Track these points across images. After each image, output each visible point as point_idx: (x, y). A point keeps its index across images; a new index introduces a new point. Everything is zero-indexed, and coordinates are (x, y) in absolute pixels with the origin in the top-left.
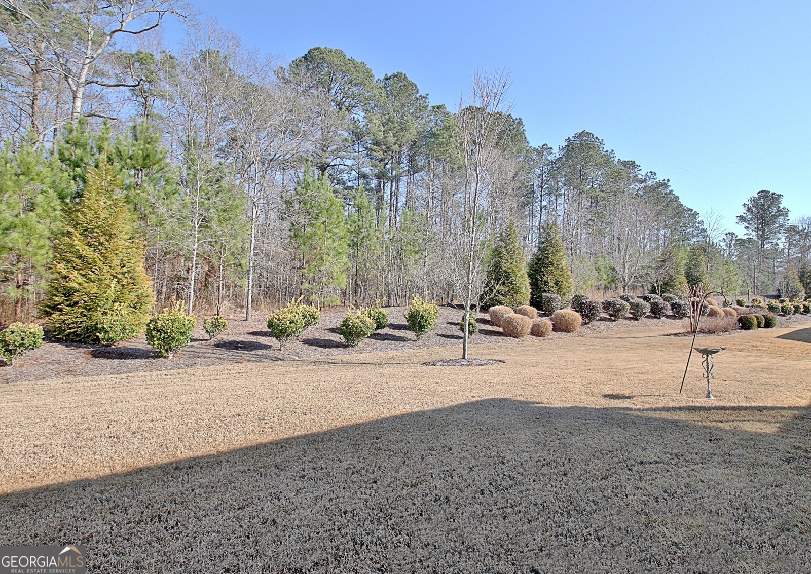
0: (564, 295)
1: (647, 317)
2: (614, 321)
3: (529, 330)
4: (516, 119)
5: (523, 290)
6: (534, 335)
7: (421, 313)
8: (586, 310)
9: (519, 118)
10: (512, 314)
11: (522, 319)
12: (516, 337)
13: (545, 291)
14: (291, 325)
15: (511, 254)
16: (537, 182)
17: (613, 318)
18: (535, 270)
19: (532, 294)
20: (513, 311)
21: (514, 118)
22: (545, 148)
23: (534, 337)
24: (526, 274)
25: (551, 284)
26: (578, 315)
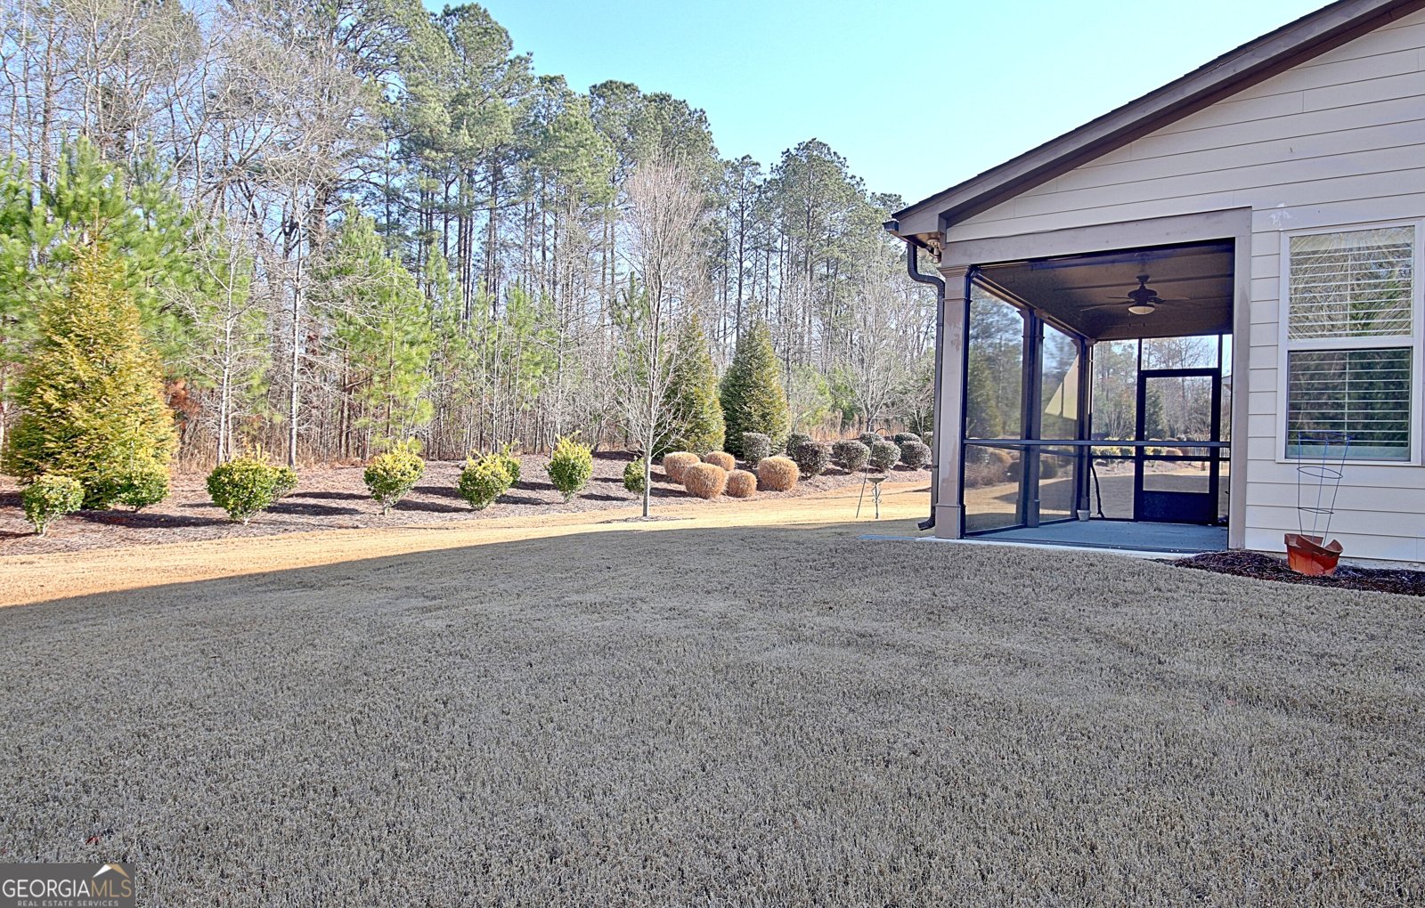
0: (775, 434)
1: (897, 468)
2: (848, 474)
3: (723, 488)
4: (696, 111)
5: (714, 428)
6: (731, 495)
7: (572, 461)
8: (806, 457)
9: (701, 110)
10: (699, 464)
11: (713, 471)
12: (706, 498)
13: (747, 429)
14: (403, 478)
15: (695, 369)
16: (734, 224)
17: (846, 470)
18: (732, 395)
19: (726, 433)
20: (699, 459)
21: (693, 110)
22: (747, 162)
23: (731, 498)
24: (718, 402)
25: (756, 418)
26: (794, 464)
